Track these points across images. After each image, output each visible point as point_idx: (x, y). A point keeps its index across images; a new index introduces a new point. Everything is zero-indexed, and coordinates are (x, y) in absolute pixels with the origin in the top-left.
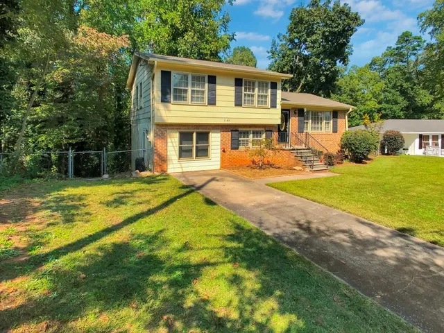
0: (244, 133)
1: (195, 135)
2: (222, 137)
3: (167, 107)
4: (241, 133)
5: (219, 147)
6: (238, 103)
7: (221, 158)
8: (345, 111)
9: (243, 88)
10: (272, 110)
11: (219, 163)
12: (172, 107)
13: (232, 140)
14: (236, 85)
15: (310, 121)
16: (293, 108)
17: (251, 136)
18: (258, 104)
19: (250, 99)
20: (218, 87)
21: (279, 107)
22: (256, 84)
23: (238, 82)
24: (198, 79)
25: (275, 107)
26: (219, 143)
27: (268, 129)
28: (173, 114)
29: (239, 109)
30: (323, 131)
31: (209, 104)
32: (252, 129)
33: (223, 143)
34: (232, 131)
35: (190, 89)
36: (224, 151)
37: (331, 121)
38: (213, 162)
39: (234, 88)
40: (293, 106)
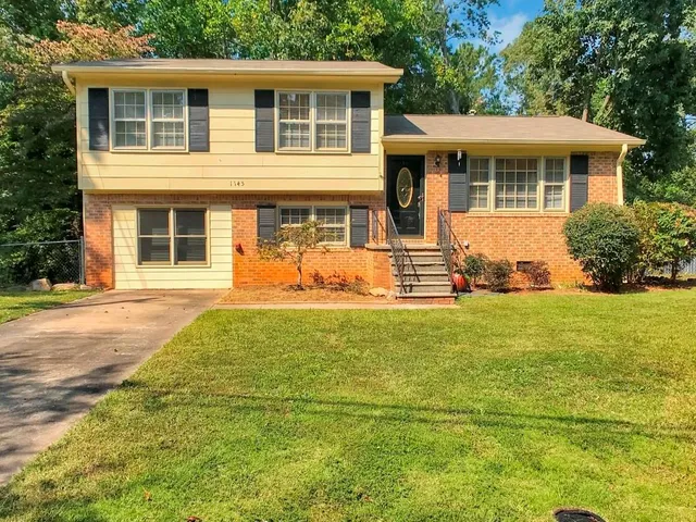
0: (295, 212)
1: (172, 215)
2: (236, 221)
3: (98, 159)
4: (285, 212)
5: (229, 242)
6: (264, 145)
7: (235, 266)
8: (611, 154)
9: (276, 111)
10: (359, 158)
11: (230, 275)
12: (108, 157)
13: (259, 227)
14: (256, 106)
15: (492, 184)
16: (431, 153)
17: (313, 218)
18: (318, 145)
19: (298, 134)
20: (213, 112)
21: (377, 149)
22: (313, 100)
23: (264, 99)
24: (165, 100)
25: (368, 151)
26: (229, 234)
27: (359, 202)
28: (111, 172)
29: (268, 158)
30: (539, 208)
31: (192, 150)
32: (314, 204)
33: (237, 233)
34: (259, 207)
35: (149, 121)
36: (240, 249)
37: (567, 184)
38: (215, 274)
39: (252, 113)
40: (432, 148)
